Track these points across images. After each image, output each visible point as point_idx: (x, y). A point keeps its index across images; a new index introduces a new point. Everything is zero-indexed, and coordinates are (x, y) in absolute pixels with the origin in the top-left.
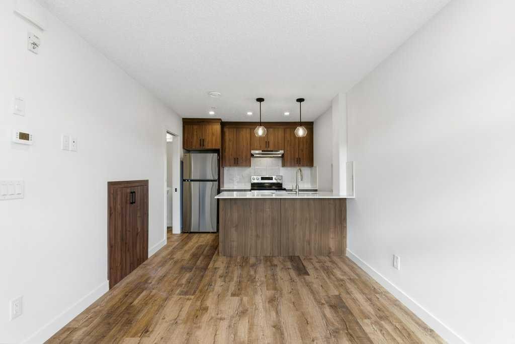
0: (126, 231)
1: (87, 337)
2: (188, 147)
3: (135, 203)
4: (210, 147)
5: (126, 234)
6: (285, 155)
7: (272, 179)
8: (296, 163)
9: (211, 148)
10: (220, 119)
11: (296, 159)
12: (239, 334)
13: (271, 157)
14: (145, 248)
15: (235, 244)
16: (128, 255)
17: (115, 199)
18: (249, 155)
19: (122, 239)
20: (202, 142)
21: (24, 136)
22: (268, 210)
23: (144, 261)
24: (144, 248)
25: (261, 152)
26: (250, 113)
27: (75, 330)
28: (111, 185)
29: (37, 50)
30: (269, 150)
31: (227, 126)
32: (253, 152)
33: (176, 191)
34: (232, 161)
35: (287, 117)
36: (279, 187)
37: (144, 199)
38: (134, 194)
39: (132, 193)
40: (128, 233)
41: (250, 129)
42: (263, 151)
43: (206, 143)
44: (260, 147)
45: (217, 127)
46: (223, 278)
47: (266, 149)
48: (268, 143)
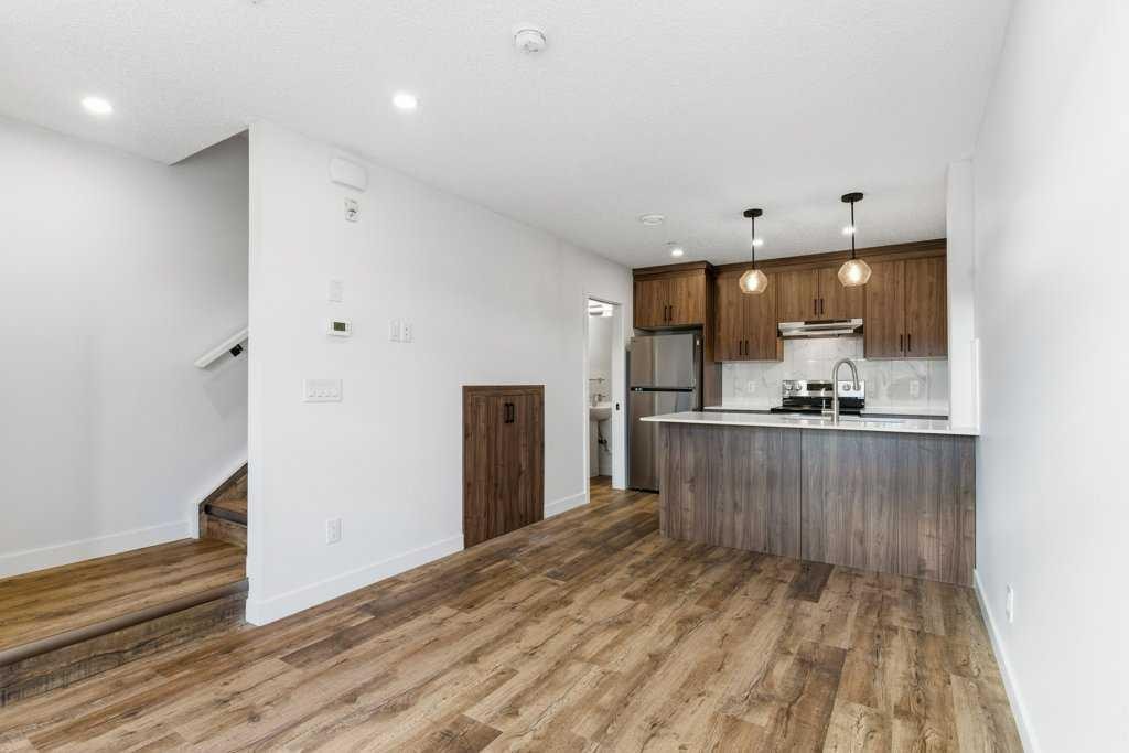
0: (496, 465)
1: (406, 594)
2: (644, 325)
3: (513, 421)
4: (683, 321)
5: (497, 470)
6: (868, 330)
8: (898, 347)
9: (685, 324)
10: (706, 262)
11: (899, 339)
12: (586, 647)
13: (833, 336)
14: (537, 501)
15: (689, 516)
16: (500, 503)
17: (475, 413)
18: (773, 334)
19: (489, 477)
20: (668, 313)
21: (339, 326)
22: (760, 453)
23: (534, 522)
24: (533, 501)
25: (801, 324)
26: (757, 243)
27: (401, 582)
28: (469, 391)
29: (355, 215)
30: (823, 318)
31: (725, 275)
32: (782, 325)
33: (618, 408)
34: (735, 349)
37: (533, 418)
38: (511, 408)
39: (507, 405)
40: (500, 468)
41: (776, 274)
42: (806, 323)
43: (675, 315)
44: (801, 313)
45: (700, 279)
46: (632, 569)
47: (815, 318)
48: (819, 305)
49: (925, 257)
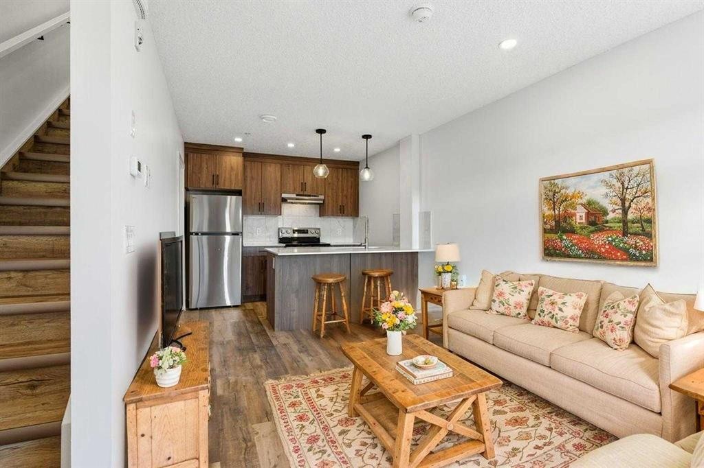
4: (227, 186)
7: (307, 233)
8: (339, 212)
9: (228, 188)
10: (242, 149)
11: (339, 207)
13: (303, 203)
18: (279, 200)
25: (294, 196)
26: (291, 145)
30: (306, 193)
32: (285, 195)
34: (256, 207)
35: (337, 153)
36: (314, 242)
41: (281, 165)
42: (297, 195)
43: (221, 181)
44: (295, 190)
45: (238, 160)
47: (301, 193)
48: (304, 185)
49: (351, 169)
